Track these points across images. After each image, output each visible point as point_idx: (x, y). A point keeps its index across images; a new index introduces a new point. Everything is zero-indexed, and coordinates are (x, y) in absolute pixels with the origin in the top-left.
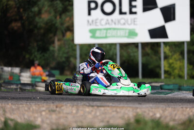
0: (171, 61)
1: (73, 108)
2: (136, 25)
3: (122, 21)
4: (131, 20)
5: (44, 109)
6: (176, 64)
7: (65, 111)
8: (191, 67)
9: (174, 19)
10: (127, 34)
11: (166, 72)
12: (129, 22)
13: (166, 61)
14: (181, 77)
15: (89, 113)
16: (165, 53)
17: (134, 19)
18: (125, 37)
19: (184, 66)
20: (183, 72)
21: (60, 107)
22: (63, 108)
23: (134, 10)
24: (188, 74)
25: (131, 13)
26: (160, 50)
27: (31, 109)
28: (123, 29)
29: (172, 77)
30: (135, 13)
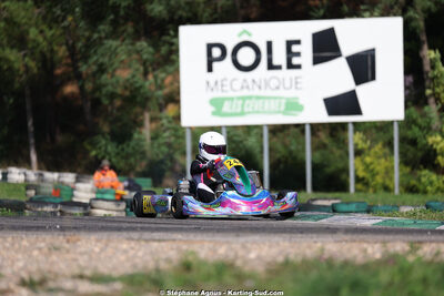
0: (368, 159)
1: (99, 244)
2: (301, 89)
3: (274, 83)
4: (291, 79)
5: (42, 245)
6: (379, 164)
7: (79, 250)
8: (408, 169)
9: (373, 78)
10: (283, 108)
11: (358, 180)
12: (287, 85)
13: (358, 158)
14: (387, 189)
15: (125, 252)
16: (356, 145)
17: (296, 78)
18: (279, 112)
19: (393, 167)
20: (391, 179)
21: (75, 242)
22: (79, 243)
23: (295, 61)
24: (401, 184)
25: (290, 66)
26: (347, 138)
27: (17, 246)
28: (275, 98)
29: (371, 190)
30: (299, 67)
